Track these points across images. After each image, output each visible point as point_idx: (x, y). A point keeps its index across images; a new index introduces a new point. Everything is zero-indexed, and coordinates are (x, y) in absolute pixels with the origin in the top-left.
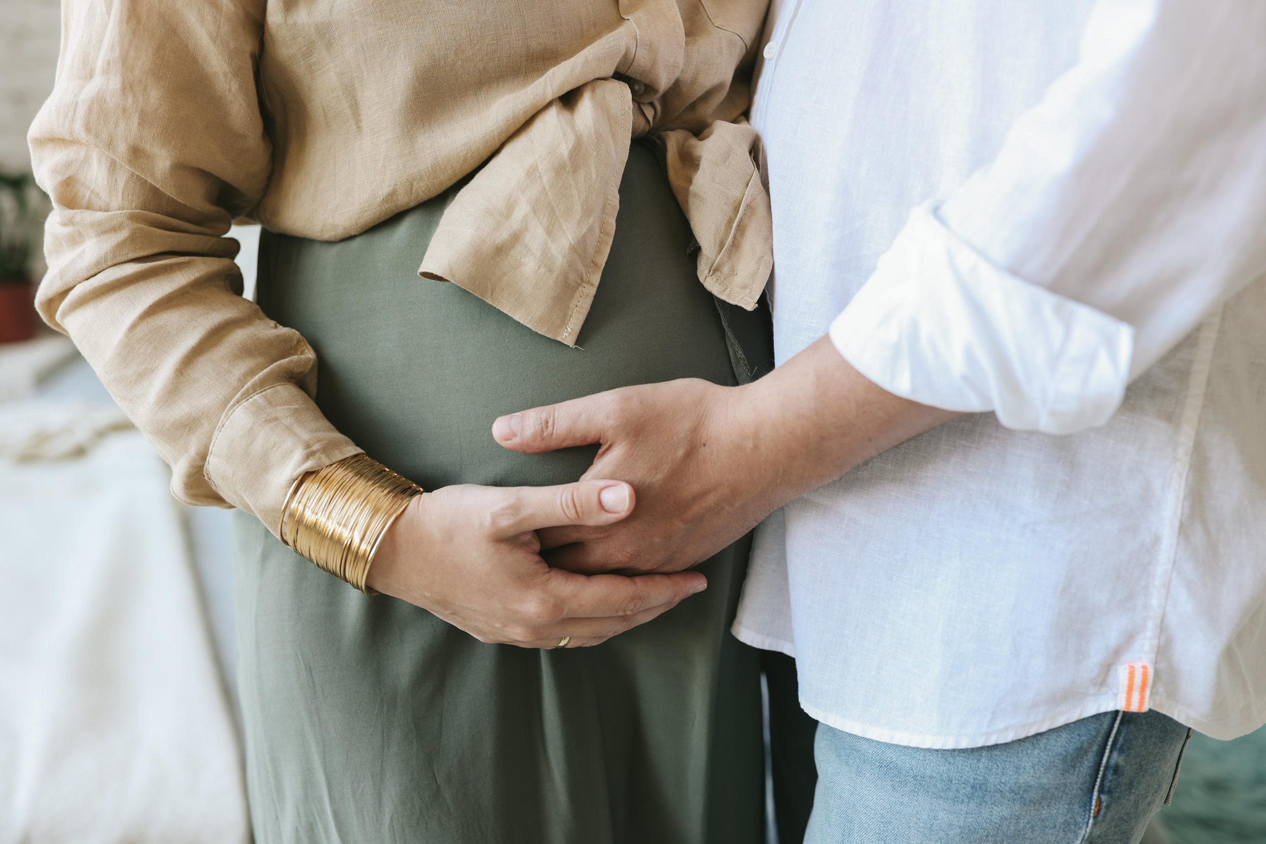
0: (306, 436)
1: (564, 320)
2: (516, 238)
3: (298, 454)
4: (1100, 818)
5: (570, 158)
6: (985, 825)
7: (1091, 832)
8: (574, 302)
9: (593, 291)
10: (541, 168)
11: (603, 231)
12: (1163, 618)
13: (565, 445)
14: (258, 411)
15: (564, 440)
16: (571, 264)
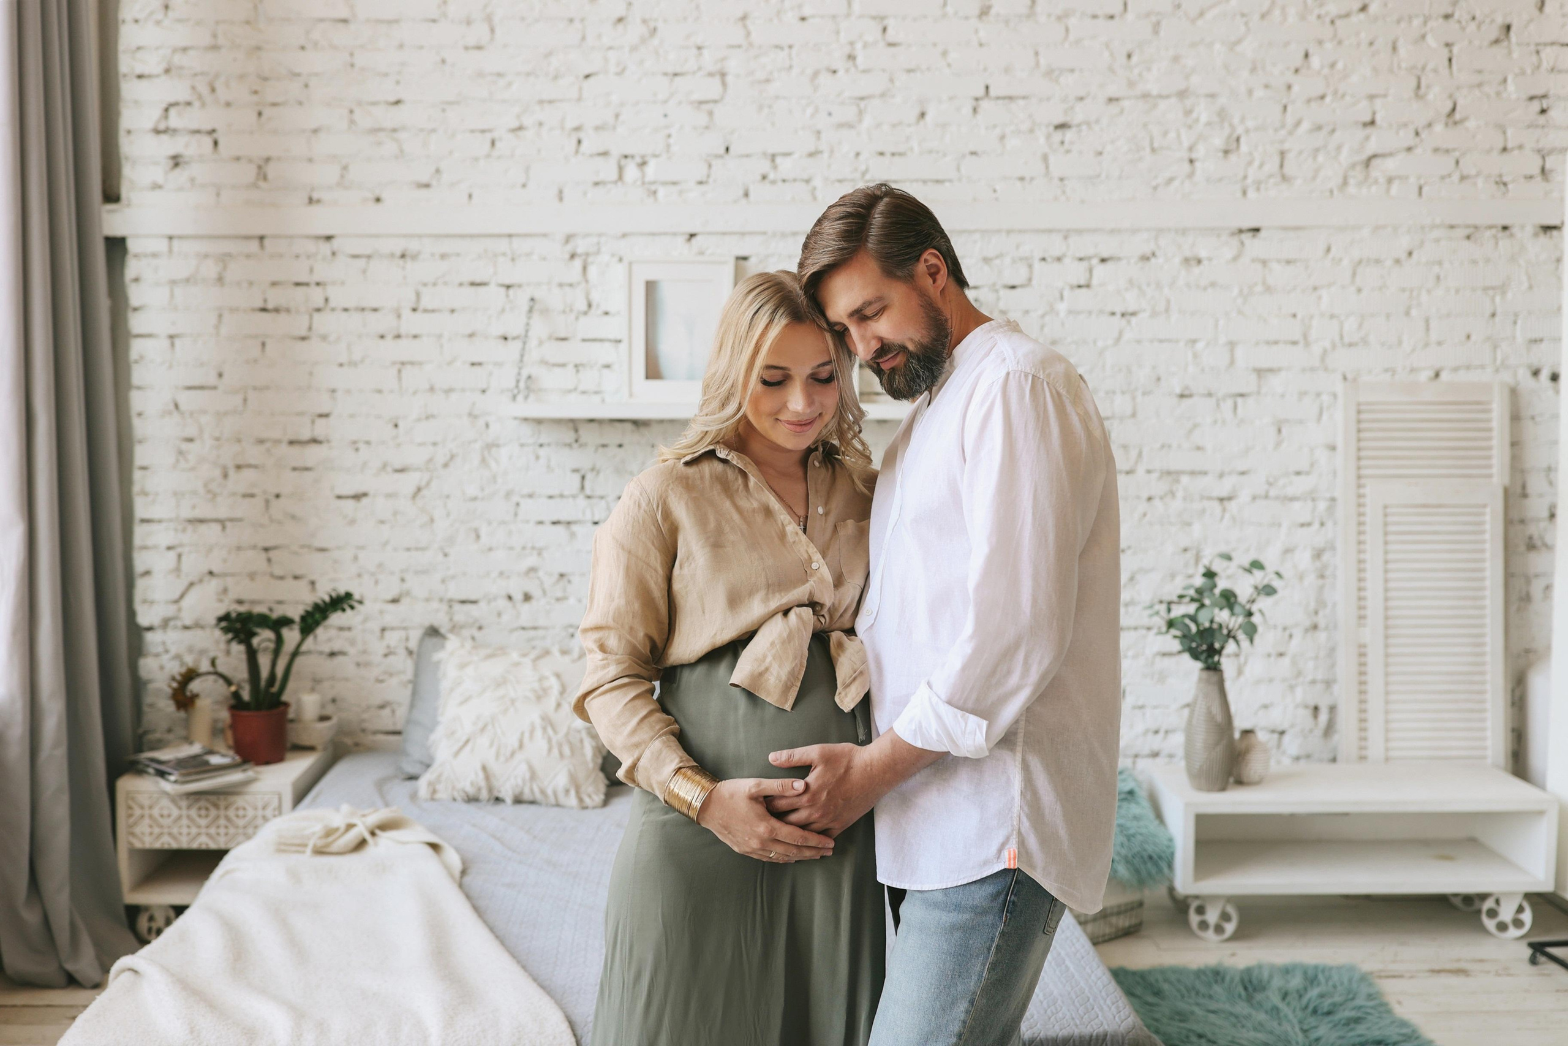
0: (680, 754)
1: (786, 701)
2: (767, 669)
3: (677, 760)
4: (1007, 923)
5: (787, 638)
6: (960, 922)
7: (1003, 930)
8: (790, 693)
9: (797, 689)
10: (776, 642)
11: (801, 665)
12: (1019, 829)
13: (797, 765)
14: (664, 742)
15: (797, 763)
16: (788, 679)
